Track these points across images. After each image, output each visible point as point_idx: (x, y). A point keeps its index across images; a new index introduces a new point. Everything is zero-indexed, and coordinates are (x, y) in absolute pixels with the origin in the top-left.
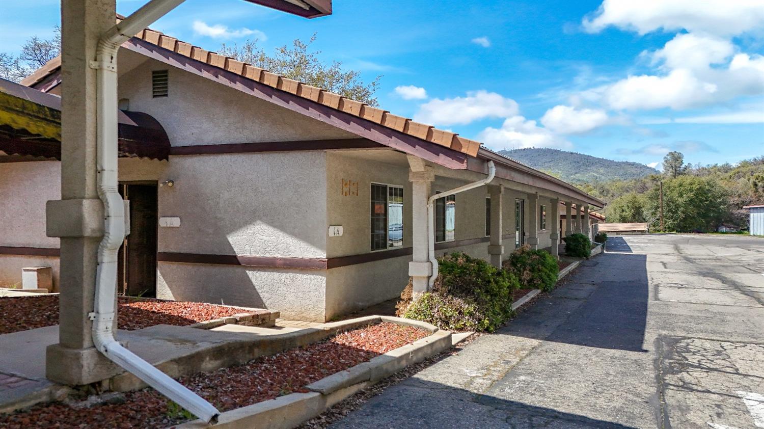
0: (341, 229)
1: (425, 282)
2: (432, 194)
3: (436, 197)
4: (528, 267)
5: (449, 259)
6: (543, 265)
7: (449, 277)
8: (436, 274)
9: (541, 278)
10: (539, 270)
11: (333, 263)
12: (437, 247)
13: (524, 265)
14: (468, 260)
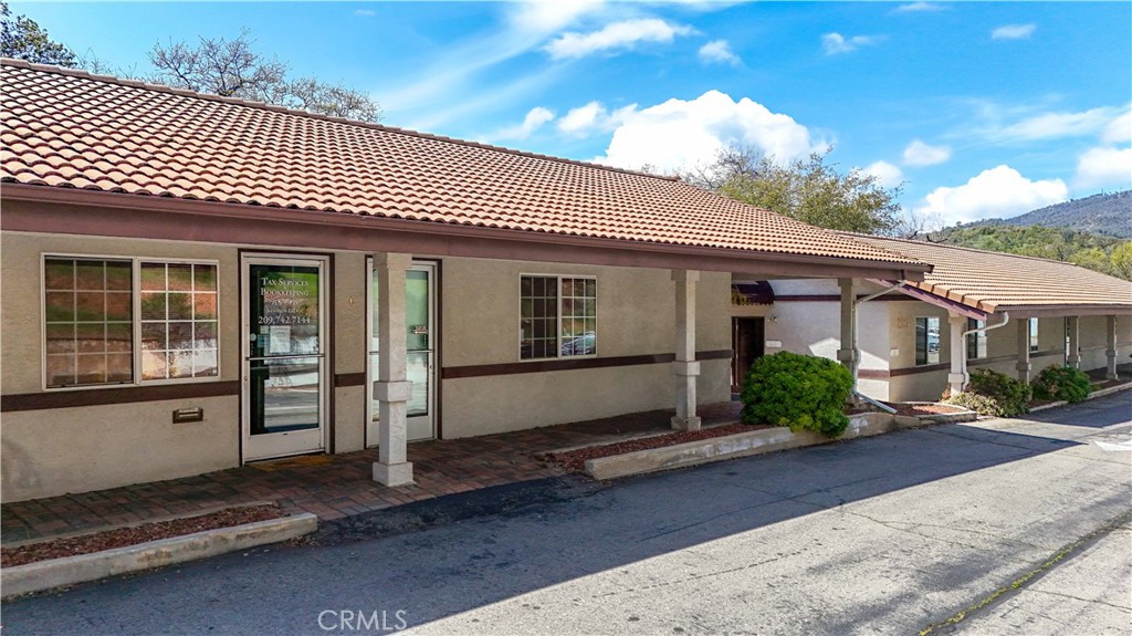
0: (897, 351)
1: (960, 386)
2: (965, 331)
3: (967, 333)
4: (1056, 382)
5: (977, 373)
6: (1071, 380)
7: (977, 384)
8: (967, 382)
9: (1068, 391)
10: (1067, 385)
11: (893, 373)
12: (968, 364)
13: (1053, 380)
14: (992, 373)
